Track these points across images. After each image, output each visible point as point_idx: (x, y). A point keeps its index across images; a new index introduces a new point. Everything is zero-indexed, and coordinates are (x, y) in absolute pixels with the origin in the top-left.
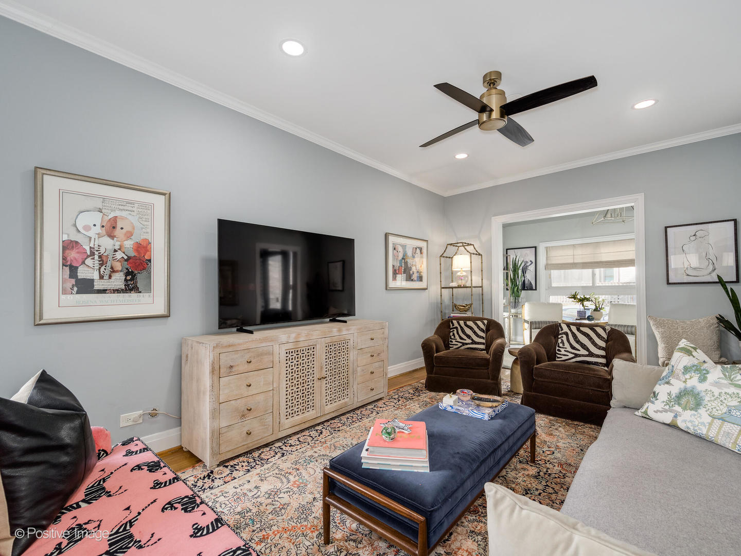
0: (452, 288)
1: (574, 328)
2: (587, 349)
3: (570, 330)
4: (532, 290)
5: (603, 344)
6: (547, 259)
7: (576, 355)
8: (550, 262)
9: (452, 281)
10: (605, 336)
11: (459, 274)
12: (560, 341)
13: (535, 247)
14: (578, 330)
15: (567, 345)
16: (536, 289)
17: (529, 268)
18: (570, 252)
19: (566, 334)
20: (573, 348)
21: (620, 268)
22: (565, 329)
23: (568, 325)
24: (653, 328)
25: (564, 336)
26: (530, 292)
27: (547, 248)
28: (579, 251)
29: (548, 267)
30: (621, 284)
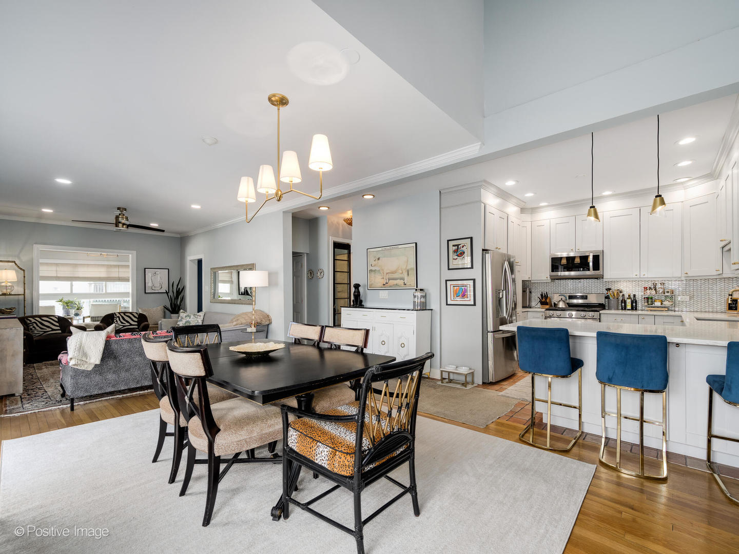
1: (122, 314)
2: (129, 323)
3: (121, 315)
5: (136, 320)
7: (124, 326)
10: (137, 317)
11: (3, 284)
12: (115, 321)
14: (125, 315)
15: (119, 322)
18: (54, 268)
19: (119, 317)
20: (122, 323)
22: (118, 315)
23: (119, 313)
25: (118, 318)
28: (61, 269)
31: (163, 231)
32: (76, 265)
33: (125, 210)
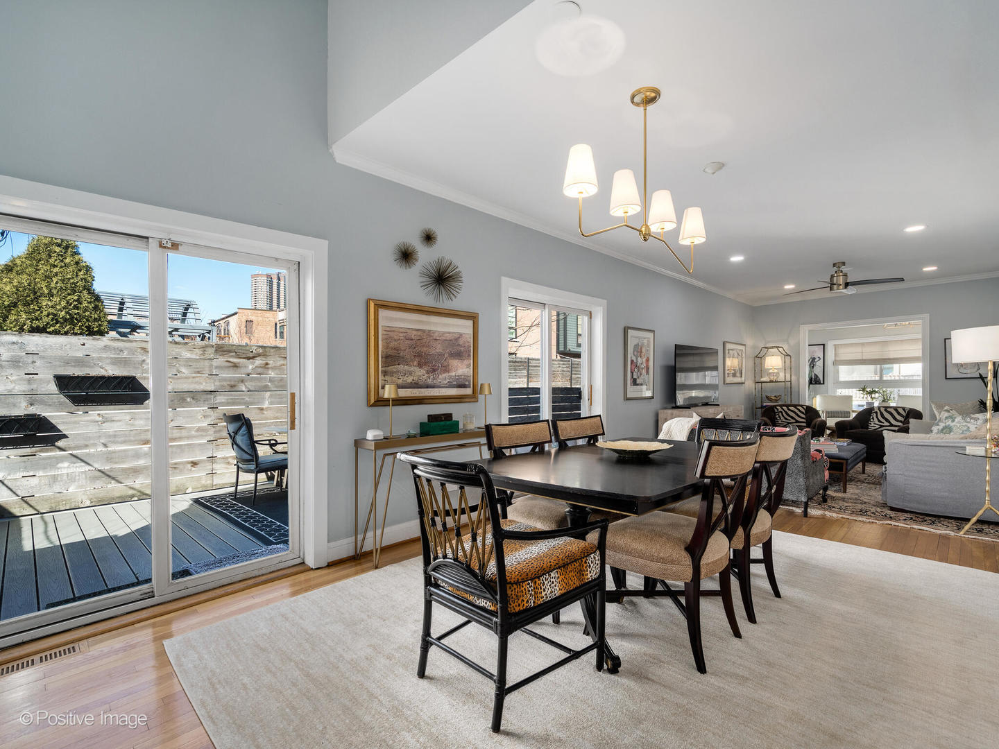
0: (762, 382)
2: (889, 422)
3: (880, 410)
4: (820, 384)
6: (835, 356)
7: (881, 426)
8: (837, 359)
9: (762, 377)
10: (905, 414)
11: (771, 371)
12: (871, 417)
13: (824, 345)
16: (823, 384)
17: (817, 363)
18: (859, 349)
19: (876, 413)
20: (879, 421)
21: (901, 365)
22: (876, 410)
24: (934, 410)
26: (818, 386)
27: (835, 345)
28: (867, 349)
29: (836, 363)
30: (902, 378)
31: (902, 280)
32: (885, 343)
33: (844, 264)
